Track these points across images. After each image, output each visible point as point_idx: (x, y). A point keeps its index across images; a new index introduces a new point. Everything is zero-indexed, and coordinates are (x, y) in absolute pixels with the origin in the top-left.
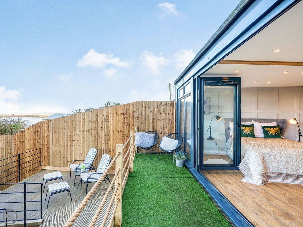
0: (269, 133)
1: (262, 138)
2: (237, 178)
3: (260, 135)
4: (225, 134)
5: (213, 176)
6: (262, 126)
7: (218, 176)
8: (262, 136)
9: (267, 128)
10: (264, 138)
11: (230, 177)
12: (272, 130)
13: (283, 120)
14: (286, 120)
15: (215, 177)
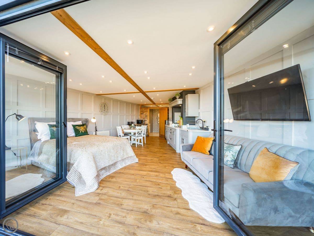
0: (80, 131)
1: (73, 136)
2: (68, 194)
3: (72, 134)
4: (29, 138)
5: (30, 215)
6: (72, 125)
7: (39, 209)
8: (74, 134)
9: (77, 127)
10: (76, 136)
11: (58, 198)
12: (82, 128)
13: (86, 119)
14: (88, 119)
15: (34, 216)
